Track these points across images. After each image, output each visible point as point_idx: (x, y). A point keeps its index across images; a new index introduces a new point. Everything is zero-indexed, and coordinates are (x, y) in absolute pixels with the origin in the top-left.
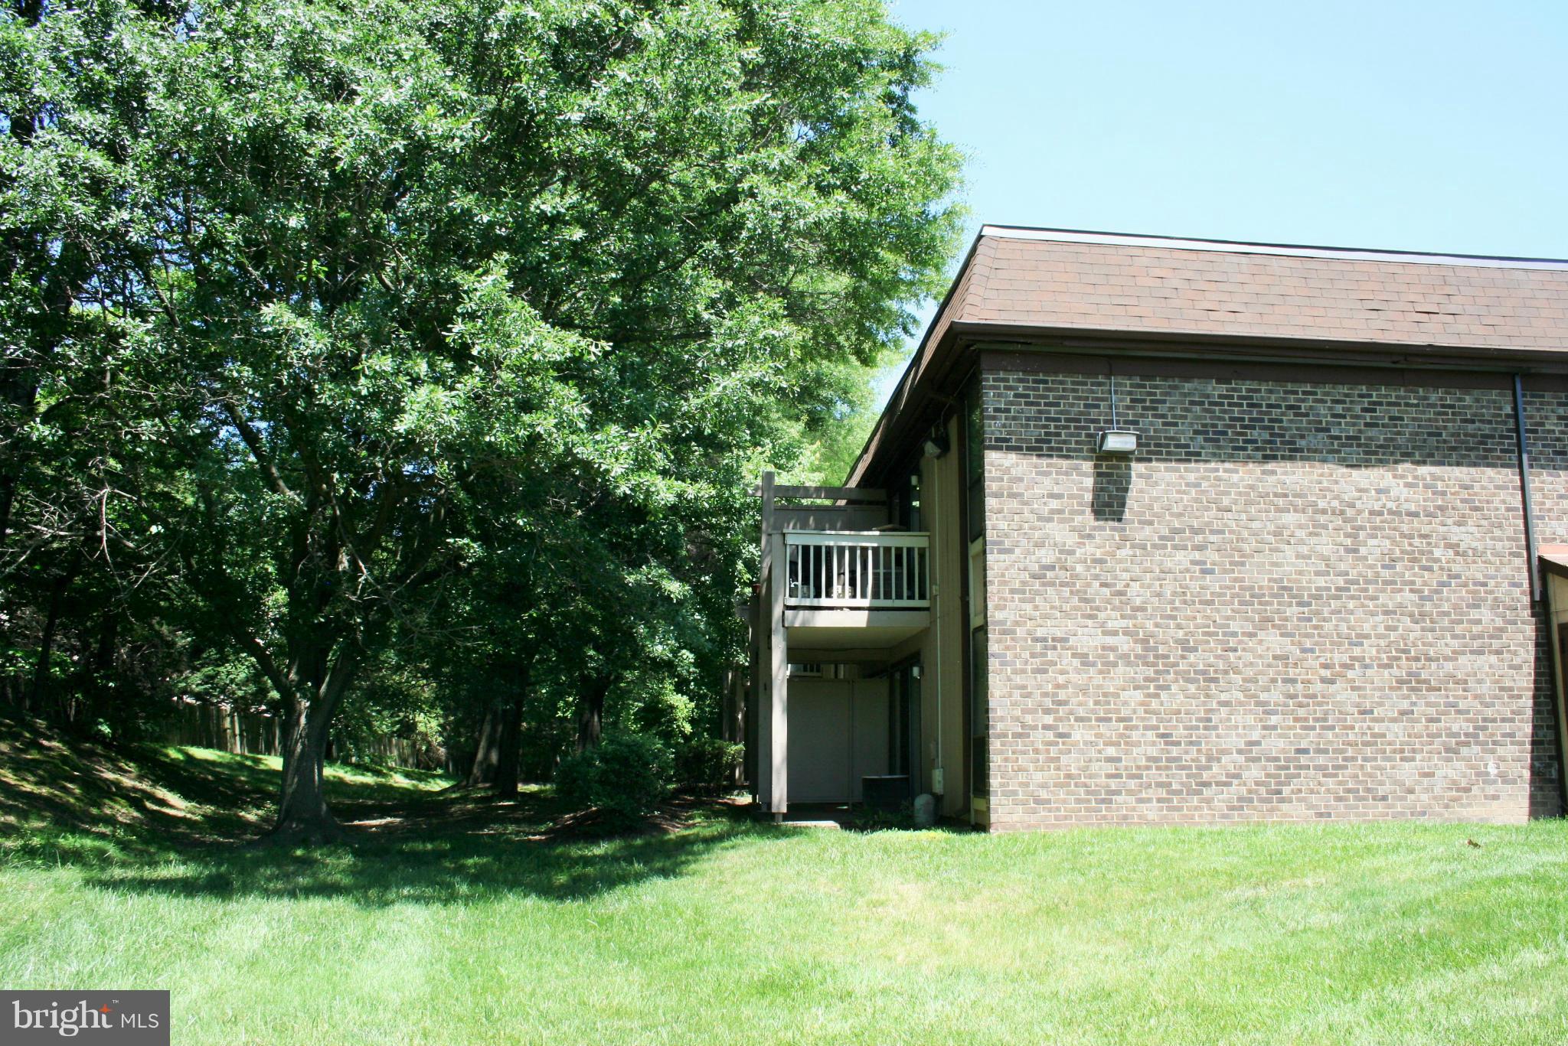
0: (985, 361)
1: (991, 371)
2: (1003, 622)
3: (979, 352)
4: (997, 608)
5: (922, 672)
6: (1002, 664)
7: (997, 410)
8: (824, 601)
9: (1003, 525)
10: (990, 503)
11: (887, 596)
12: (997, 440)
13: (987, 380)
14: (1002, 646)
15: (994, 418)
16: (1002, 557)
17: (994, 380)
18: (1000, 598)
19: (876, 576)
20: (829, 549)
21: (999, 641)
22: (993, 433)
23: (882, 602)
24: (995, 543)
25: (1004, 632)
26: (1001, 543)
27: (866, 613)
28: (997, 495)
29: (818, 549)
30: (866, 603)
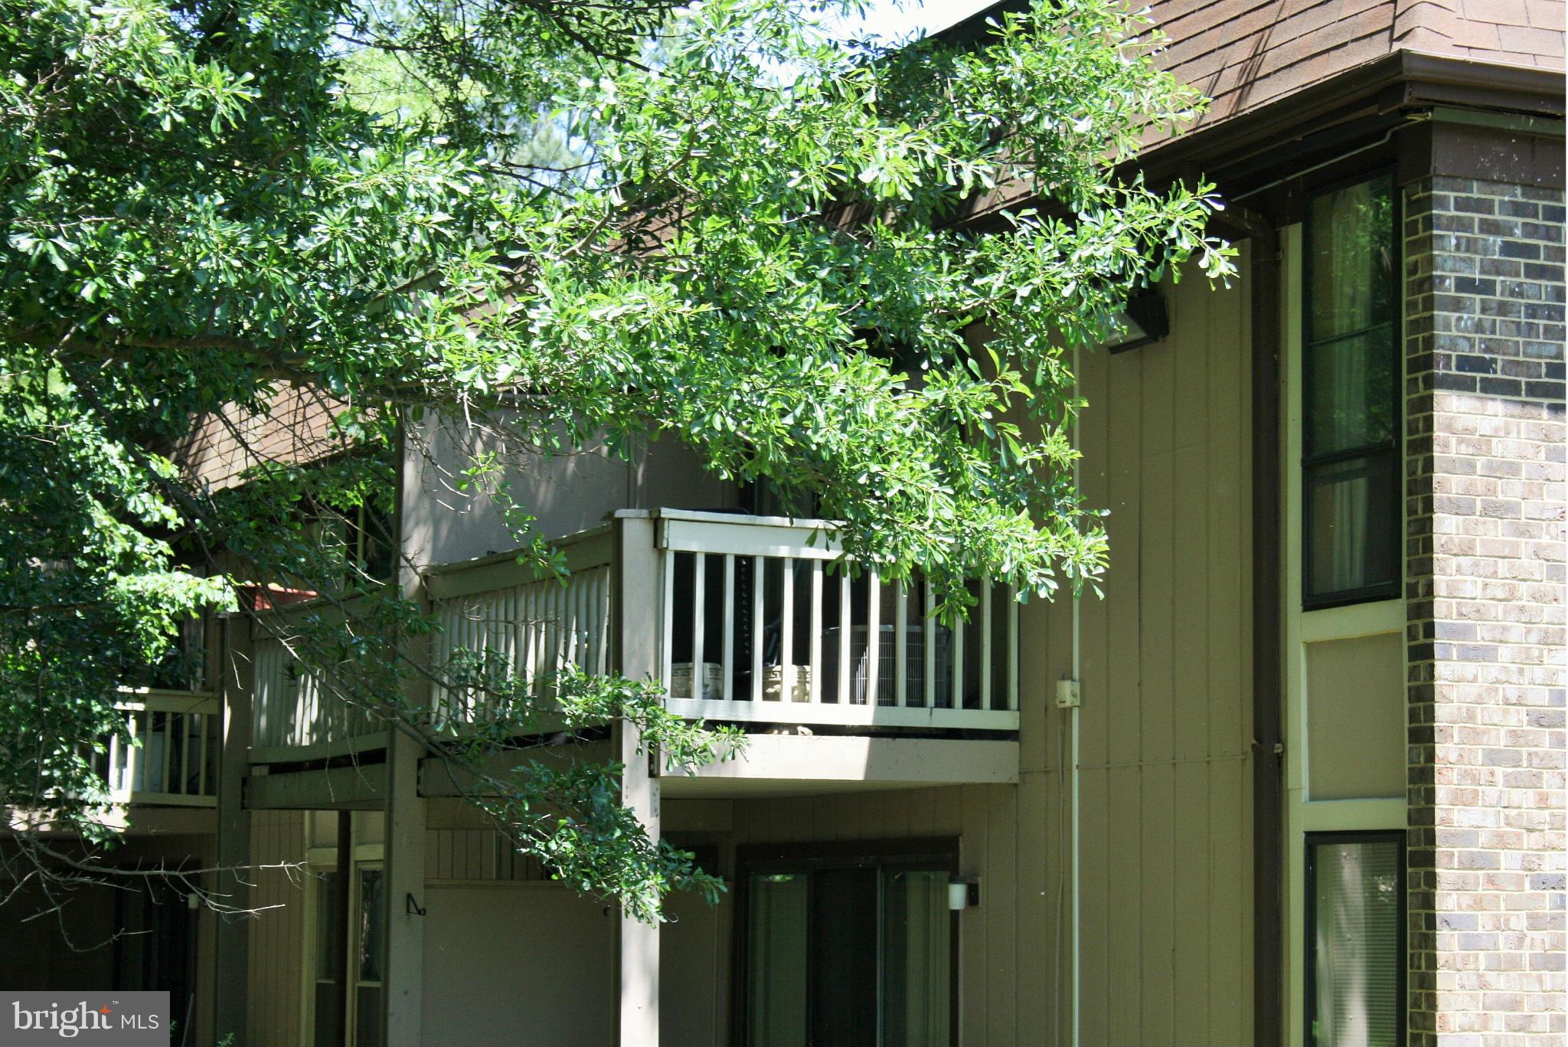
0: (1443, 154)
1: (1453, 179)
2: (1468, 837)
3: (1427, 126)
4: (1458, 799)
5: (972, 897)
6: (1469, 944)
7: (1464, 284)
8: (758, 710)
9: (1471, 587)
10: (1446, 526)
11: (916, 699)
12: (1464, 363)
13: (1443, 203)
14: (1466, 899)
15: (1457, 305)
16: (1470, 668)
17: (1460, 205)
18: (1465, 775)
19: (888, 641)
20: (774, 565)
21: (1461, 887)
22: (1453, 344)
23: (904, 716)
24: (1454, 632)
25: (1472, 863)
26: (1465, 632)
27: (865, 741)
28: (1458, 509)
29: (745, 565)
30: (865, 715)
